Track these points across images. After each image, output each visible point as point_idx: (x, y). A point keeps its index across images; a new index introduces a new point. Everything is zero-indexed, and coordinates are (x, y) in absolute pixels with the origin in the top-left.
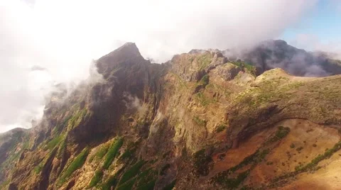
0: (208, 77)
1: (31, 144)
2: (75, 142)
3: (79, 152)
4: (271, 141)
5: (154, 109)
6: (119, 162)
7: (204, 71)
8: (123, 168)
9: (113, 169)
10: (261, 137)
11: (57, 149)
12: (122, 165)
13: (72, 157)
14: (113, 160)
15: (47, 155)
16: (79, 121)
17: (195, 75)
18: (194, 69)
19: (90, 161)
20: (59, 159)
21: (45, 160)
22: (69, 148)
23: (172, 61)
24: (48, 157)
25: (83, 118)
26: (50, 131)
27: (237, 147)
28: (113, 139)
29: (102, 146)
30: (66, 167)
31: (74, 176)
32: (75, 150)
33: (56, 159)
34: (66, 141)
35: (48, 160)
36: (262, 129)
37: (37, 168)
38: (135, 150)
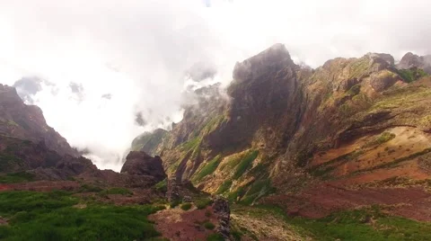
0: (360, 87)
1: (170, 146)
2: (210, 148)
3: (212, 159)
4: (371, 145)
5: (297, 122)
6: (249, 175)
7: (355, 79)
8: (253, 181)
9: (242, 180)
10: (364, 140)
11: (191, 152)
12: (252, 178)
13: (205, 162)
14: (245, 171)
15: (182, 156)
16: (216, 126)
17: (343, 84)
18: (344, 76)
19: (221, 169)
20: (193, 161)
21: (180, 161)
22: (202, 153)
23: (323, 67)
24: (182, 157)
25: (220, 124)
26: (187, 135)
27: (338, 147)
28: (248, 150)
29: (235, 156)
30: (197, 170)
31: (204, 180)
32: (209, 155)
33: (189, 162)
34: (201, 145)
35: (183, 161)
36: (367, 133)
37: (173, 166)
38: (269, 165)
